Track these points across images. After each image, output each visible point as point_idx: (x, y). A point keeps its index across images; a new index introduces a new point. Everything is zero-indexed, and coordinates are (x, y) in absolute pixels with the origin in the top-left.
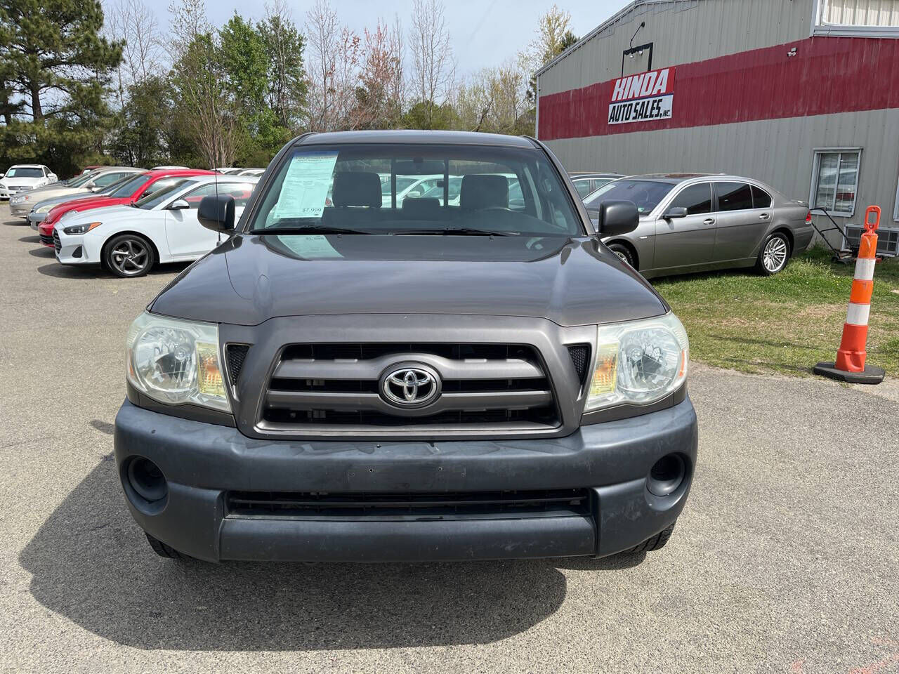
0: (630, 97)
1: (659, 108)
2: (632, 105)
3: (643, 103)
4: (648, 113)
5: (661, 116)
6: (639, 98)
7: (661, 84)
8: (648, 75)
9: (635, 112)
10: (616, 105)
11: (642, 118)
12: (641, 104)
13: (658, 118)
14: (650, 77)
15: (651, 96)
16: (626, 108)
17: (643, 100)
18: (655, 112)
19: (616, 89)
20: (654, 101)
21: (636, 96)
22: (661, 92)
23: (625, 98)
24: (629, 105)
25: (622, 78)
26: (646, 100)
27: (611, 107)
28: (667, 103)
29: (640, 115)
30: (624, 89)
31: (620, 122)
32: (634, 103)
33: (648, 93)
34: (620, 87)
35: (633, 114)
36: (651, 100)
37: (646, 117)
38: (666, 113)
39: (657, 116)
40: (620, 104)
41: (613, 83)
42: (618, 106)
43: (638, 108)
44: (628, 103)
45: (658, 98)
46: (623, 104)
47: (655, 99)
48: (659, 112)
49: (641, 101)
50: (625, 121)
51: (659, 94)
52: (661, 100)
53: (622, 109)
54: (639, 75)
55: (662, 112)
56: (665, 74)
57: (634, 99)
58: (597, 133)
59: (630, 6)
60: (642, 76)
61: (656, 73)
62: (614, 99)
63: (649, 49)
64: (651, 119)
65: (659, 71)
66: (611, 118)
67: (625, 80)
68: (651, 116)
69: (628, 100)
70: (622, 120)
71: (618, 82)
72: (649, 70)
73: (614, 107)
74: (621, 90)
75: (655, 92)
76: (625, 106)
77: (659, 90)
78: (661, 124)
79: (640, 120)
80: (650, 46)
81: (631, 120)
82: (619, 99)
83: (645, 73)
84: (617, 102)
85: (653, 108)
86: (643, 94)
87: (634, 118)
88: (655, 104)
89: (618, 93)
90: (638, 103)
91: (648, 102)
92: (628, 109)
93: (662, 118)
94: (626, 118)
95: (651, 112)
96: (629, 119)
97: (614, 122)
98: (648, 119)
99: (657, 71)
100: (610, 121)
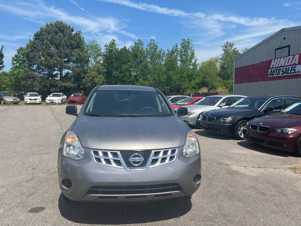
0: (280, 66)
1: (295, 70)
2: (280, 69)
3: (286, 68)
4: (289, 72)
5: (296, 73)
6: (284, 66)
7: (295, 60)
8: (288, 57)
9: (282, 72)
10: (273, 69)
11: (286, 74)
12: (285, 69)
13: (295, 74)
14: (290, 58)
15: (290, 65)
16: (278, 70)
17: (286, 67)
18: (293, 71)
19: (272, 63)
20: (292, 67)
23: (277, 66)
25: (275, 59)
26: (288, 67)
27: (270, 70)
28: (299, 68)
29: (285, 73)
30: (276, 63)
31: (274, 76)
32: (282, 68)
34: (274, 62)
35: (281, 73)
36: (291, 67)
37: (288, 73)
38: (298, 72)
39: (293, 73)
40: (274, 69)
41: (271, 61)
42: (274, 70)
43: (284, 70)
44: (278, 68)
45: (294, 66)
49: (285, 68)
50: (277, 75)
51: (294, 64)
52: (296, 67)
53: (276, 71)
55: (296, 71)
56: (297, 57)
58: (263, 80)
59: (278, 32)
60: (285, 58)
61: (292, 56)
62: (271, 67)
63: (288, 47)
64: (291, 74)
65: (294, 56)
66: (270, 74)
67: (276, 60)
68: (291, 73)
69: (278, 67)
70: (276, 75)
71: (273, 61)
72: (289, 55)
74: (275, 64)
75: (292, 63)
76: (277, 70)
77: (295, 63)
78: (297, 76)
79: (285, 75)
80: (289, 46)
81: (280, 75)
82: (274, 67)
83: (287, 57)
84: (273, 68)
85: (291, 70)
86: (286, 64)
87: (282, 74)
88: (293, 69)
89: (273, 65)
90: (284, 68)
91: (289, 68)
92: (279, 70)
93: (297, 74)
94: (278, 74)
95: (291, 71)
96: (279, 74)
97: (272, 76)
98: (289, 74)
99: (293, 55)
100: (269, 76)
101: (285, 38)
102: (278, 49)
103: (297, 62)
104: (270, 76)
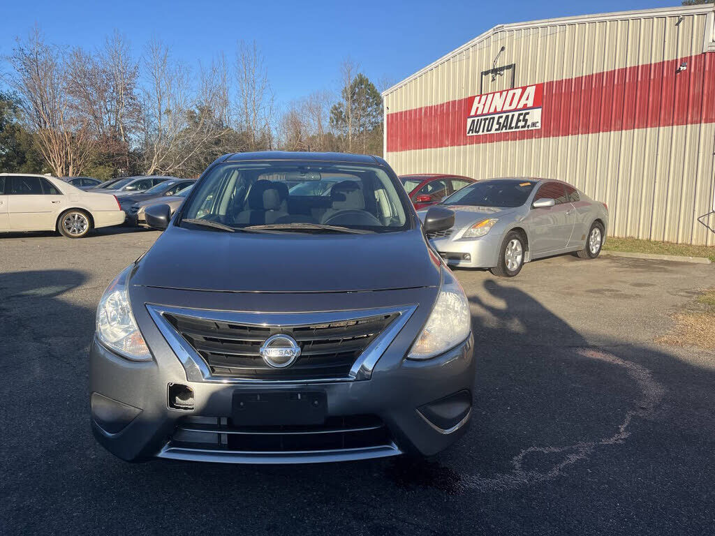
0: (492, 110)
2: (494, 118)
3: (507, 117)
4: (513, 125)
5: (528, 126)
6: (502, 112)
7: (527, 99)
8: (511, 93)
9: (497, 124)
10: (476, 119)
11: (506, 129)
12: (504, 117)
13: (526, 129)
14: (514, 94)
15: (516, 110)
16: (487, 122)
17: (507, 114)
18: (521, 124)
19: (475, 105)
20: (520, 115)
21: (499, 110)
22: (528, 106)
23: (485, 112)
24: (491, 118)
25: (481, 96)
26: (510, 114)
27: (469, 121)
28: (536, 116)
29: (503, 126)
30: (484, 105)
31: (480, 133)
32: (496, 116)
34: (479, 103)
35: (495, 126)
36: (516, 114)
37: (511, 128)
38: (534, 124)
39: (522, 127)
40: (480, 118)
41: (471, 100)
42: (478, 120)
43: (502, 121)
44: (489, 117)
45: (524, 112)
46: (483, 117)
47: (521, 112)
48: (526, 124)
49: (504, 115)
50: (485, 132)
51: (525, 107)
52: (528, 113)
53: (483, 122)
54: (501, 93)
55: (529, 123)
56: (531, 91)
57: (496, 112)
60: (505, 93)
61: (520, 90)
62: (473, 113)
63: (511, 70)
64: (517, 130)
65: (524, 89)
66: (470, 130)
67: (484, 98)
68: (517, 127)
69: (488, 114)
70: (483, 131)
71: (477, 99)
72: (513, 88)
73: (473, 121)
74: (481, 107)
75: (520, 106)
76: (485, 120)
77: (525, 105)
78: (529, 135)
79: (504, 131)
80: (511, 67)
81: (493, 131)
82: (479, 113)
83: (508, 91)
84: (476, 116)
85: (518, 120)
86: (507, 108)
87: (496, 130)
88: (521, 118)
89: (478, 108)
90: (502, 117)
91: (513, 115)
92: (489, 122)
93: (530, 128)
94: (488, 131)
95: (517, 124)
96: (491, 130)
97: (474, 134)
98: (514, 130)
99: (522, 88)
100: (469, 133)
101: (503, 49)
102: (487, 73)
103: (530, 103)
104: (471, 134)
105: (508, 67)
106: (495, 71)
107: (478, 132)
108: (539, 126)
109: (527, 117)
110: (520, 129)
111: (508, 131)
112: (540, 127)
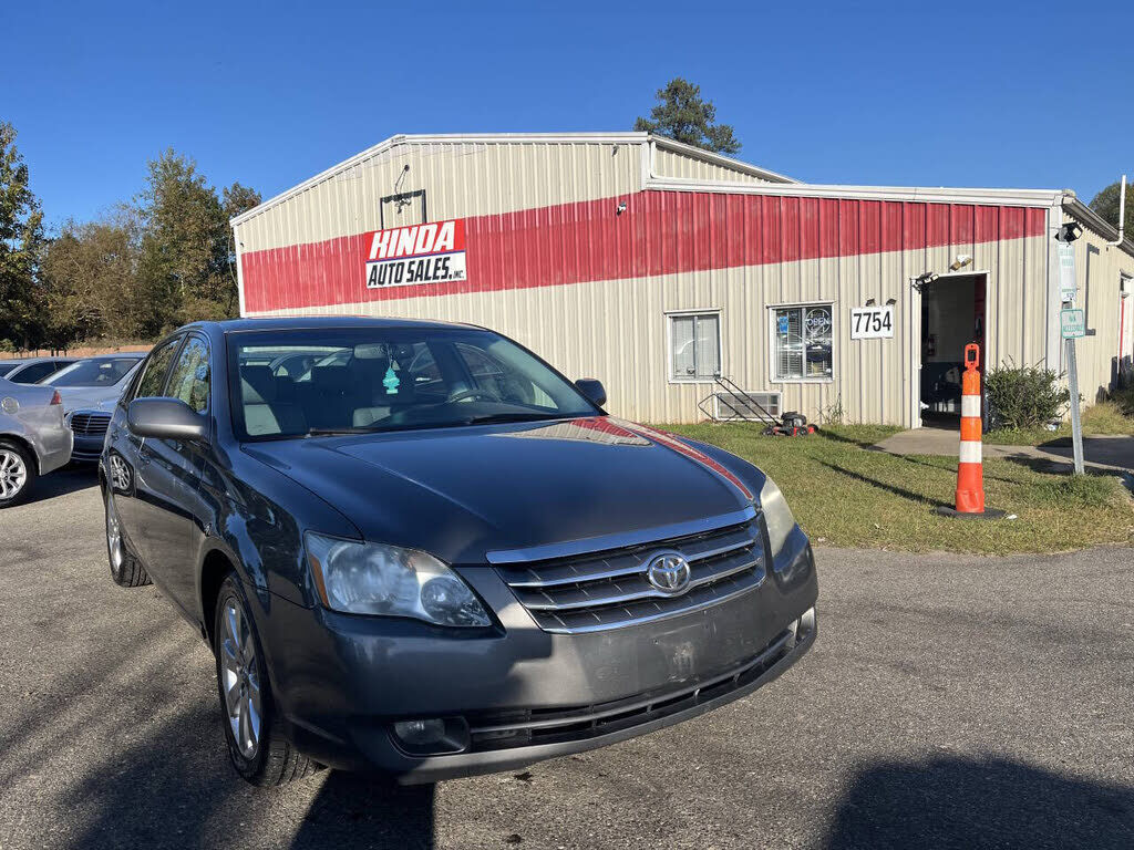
0: (400, 253)
1: (446, 268)
2: (403, 264)
3: (421, 263)
4: (431, 274)
5: (450, 277)
6: (414, 256)
7: (445, 239)
8: (423, 229)
9: (408, 272)
10: (378, 264)
11: (421, 280)
12: (417, 263)
13: (447, 280)
14: (428, 231)
15: (431, 254)
16: (395, 268)
17: (421, 259)
18: (441, 273)
19: (375, 245)
20: (438, 260)
21: (409, 252)
22: (448, 248)
23: (391, 254)
24: (399, 264)
25: (382, 231)
26: (425, 259)
27: (369, 267)
28: (458, 262)
29: (417, 276)
30: (388, 245)
31: (386, 285)
32: (407, 262)
33: (428, 249)
34: (381, 241)
35: (406, 276)
36: (433, 259)
37: (427, 278)
38: (457, 274)
39: (443, 277)
40: (384, 263)
41: (368, 238)
42: (382, 266)
43: (414, 267)
44: (397, 262)
45: (443, 256)
46: (388, 263)
47: (438, 257)
48: (447, 273)
49: (417, 260)
50: (393, 284)
51: (444, 250)
52: (448, 259)
53: (389, 269)
54: (410, 228)
55: (451, 272)
56: (449, 228)
57: (405, 256)
58: (350, 299)
60: (415, 230)
61: (436, 226)
62: (373, 255)
63: (421, 197)
64: (436, 281)
65: (440, 225)
66: (371, 280)
67: (387, 234)
68: (435, 277)
69: (395, 258)
70: (390, 282)
71: (377, 236)
72: (425, 223)
73: (375, 268)
74: (384, 247)
75: (438, 248)
76: (392, 266)
77: (444, 247)
78: (453, 288)
79: (419, 282)
80: (422, 193)
81: (404, 282)
82: (382, 255)
83: (419, 226)
84: (378, 260)
85: (437, 268)
86: (419, 250)
87: (408, 280)
88: (440, 264)
89: (379, 249)
90: (413, 263)
91: (429, 261)
92: (398, 268)
93: (453, 280)
94: (396, 281)
95: (435, 273)
96: (400, 281)
97: (378, 286)
98: (431, 281)
99: (437, 223)
100: (369, 284)
101: (407, 168)
102: (388, 200)
103: (450, 245)
104: (372, 286)
105: (417, 194)
106: (399, 197)
107: (383, 283)
108: (464, 276)
109: (448, 264)
110: (440, 280)
111: (424, 282)
112: (465, 278)
